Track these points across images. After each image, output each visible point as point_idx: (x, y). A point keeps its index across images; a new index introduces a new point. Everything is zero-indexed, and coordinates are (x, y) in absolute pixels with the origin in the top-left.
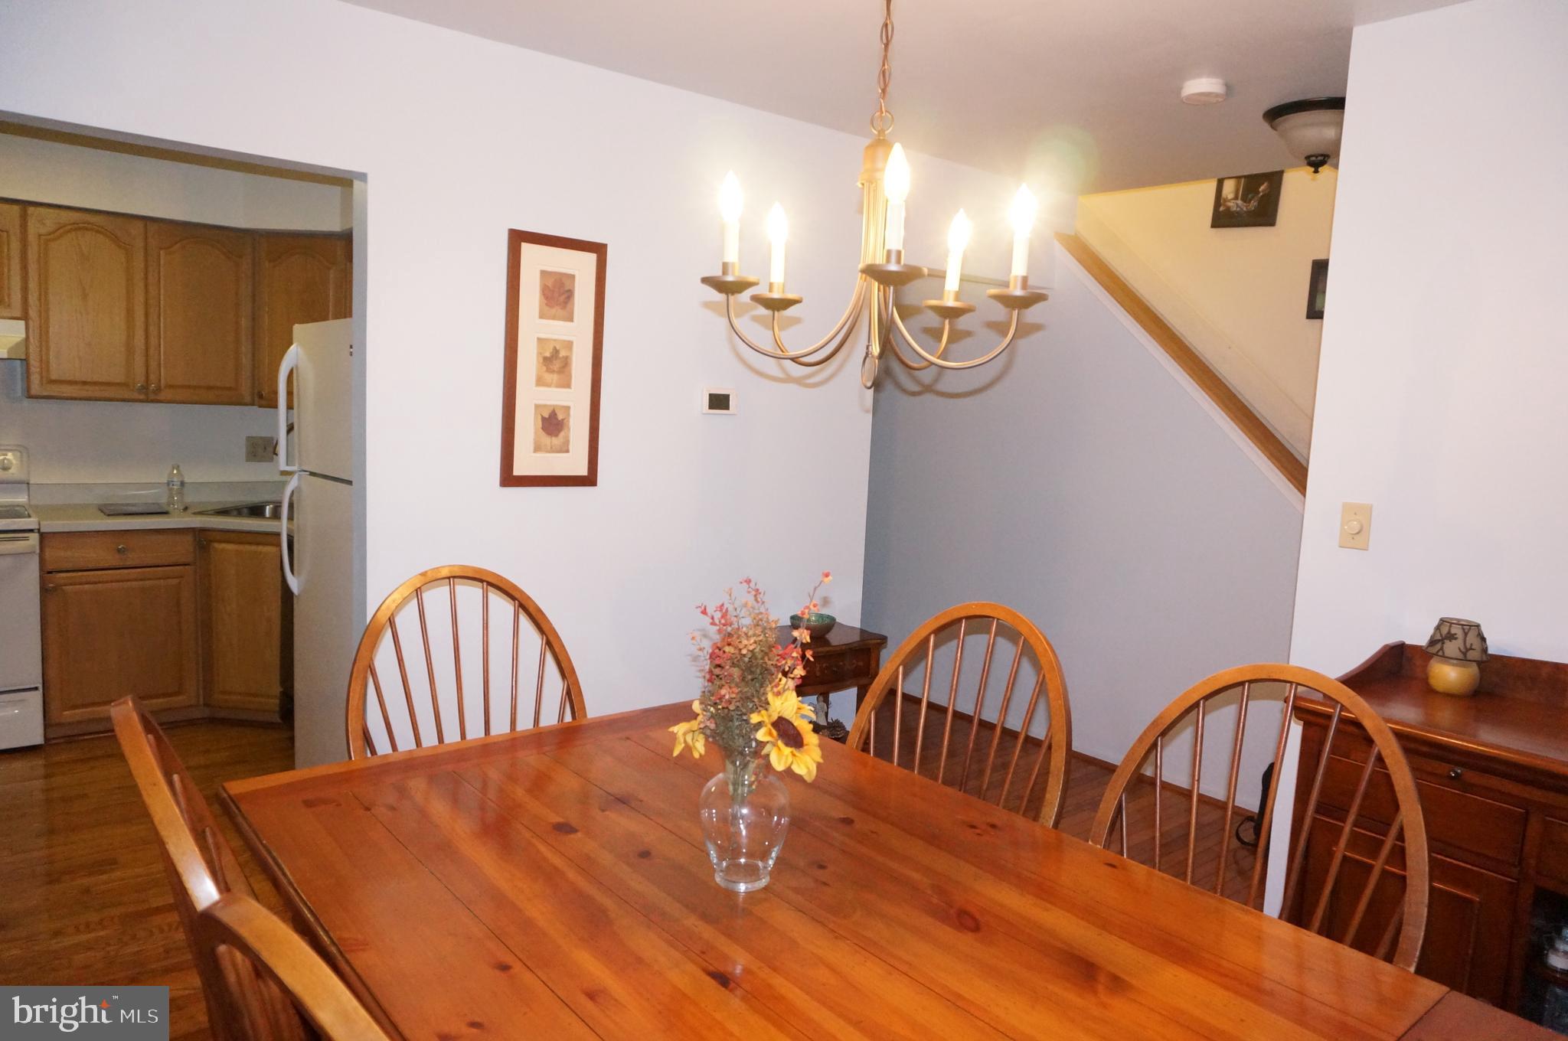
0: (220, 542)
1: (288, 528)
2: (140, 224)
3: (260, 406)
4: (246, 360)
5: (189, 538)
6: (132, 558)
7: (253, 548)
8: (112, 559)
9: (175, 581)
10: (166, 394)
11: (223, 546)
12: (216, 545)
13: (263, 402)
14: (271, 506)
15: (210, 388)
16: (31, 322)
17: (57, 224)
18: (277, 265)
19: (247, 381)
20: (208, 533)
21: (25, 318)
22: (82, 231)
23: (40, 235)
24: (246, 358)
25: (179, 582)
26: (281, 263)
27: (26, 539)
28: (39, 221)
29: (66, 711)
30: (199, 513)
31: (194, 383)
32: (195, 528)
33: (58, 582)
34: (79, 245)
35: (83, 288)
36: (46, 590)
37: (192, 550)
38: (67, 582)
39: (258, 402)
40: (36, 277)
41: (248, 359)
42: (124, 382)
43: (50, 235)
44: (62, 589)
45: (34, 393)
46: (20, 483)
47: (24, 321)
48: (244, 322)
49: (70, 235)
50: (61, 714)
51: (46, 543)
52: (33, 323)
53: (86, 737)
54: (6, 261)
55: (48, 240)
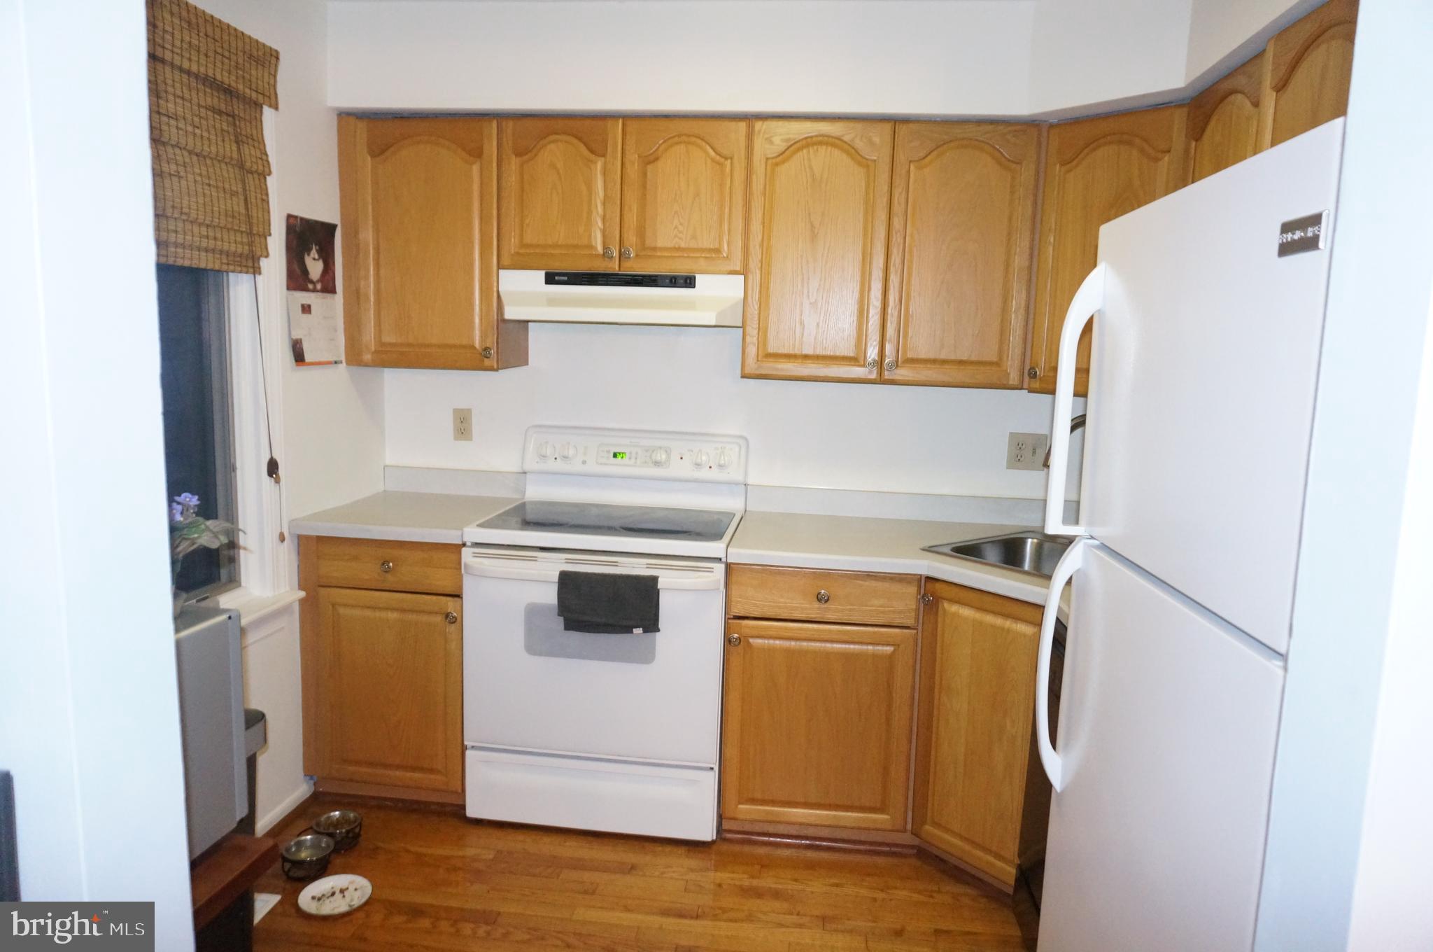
0: (952, 601)
1: (1060, 609)
2: (888, 127)
3: (1031, 391)
4: (1015, 321)
5: (912, 591)
6: (837, 610)
7: (998, 621)
8: (808, 608)
9: (889, 649)
10: (905, 371)
11: (954, 608)
12: (946, 605)
13: (1036, 385)
14: (1035, 540)
15: (963, 363)
16: (750, 277)
17: (787, 140)
18: (1069, 171)
19: (1016, 351)
20: (938, 585)
21: (745, 272)
22: (815, 147)
23: (767, 159)
24: (1017, 317)
25: (895, 650)
26: (1077, 166)
27: (710, 570)
28: (766, 139)
29: (742, 804)
30: (930, 550)
31: (943, 356)
32: (921, 575)
33: (746, 631)
34: (811, 168)
35: (812, 226)
36: (730, 641)
37: (914, 607)
38: (755, 633)
39: (1029, 384)
40: (760, 215)
41: (1020, 317)
42: (852, 354)
43: (779, 156)
44: (748, 642)
45: (747, 371)
46: (737, 484)
47: (743, 276)
48: (1020, 261)
49: (800, 154)
50: (737, 807)
51: (734, 578)
52: (755, 277)
53: (766, 839)
54: (727, 199)
55: (777, 164)
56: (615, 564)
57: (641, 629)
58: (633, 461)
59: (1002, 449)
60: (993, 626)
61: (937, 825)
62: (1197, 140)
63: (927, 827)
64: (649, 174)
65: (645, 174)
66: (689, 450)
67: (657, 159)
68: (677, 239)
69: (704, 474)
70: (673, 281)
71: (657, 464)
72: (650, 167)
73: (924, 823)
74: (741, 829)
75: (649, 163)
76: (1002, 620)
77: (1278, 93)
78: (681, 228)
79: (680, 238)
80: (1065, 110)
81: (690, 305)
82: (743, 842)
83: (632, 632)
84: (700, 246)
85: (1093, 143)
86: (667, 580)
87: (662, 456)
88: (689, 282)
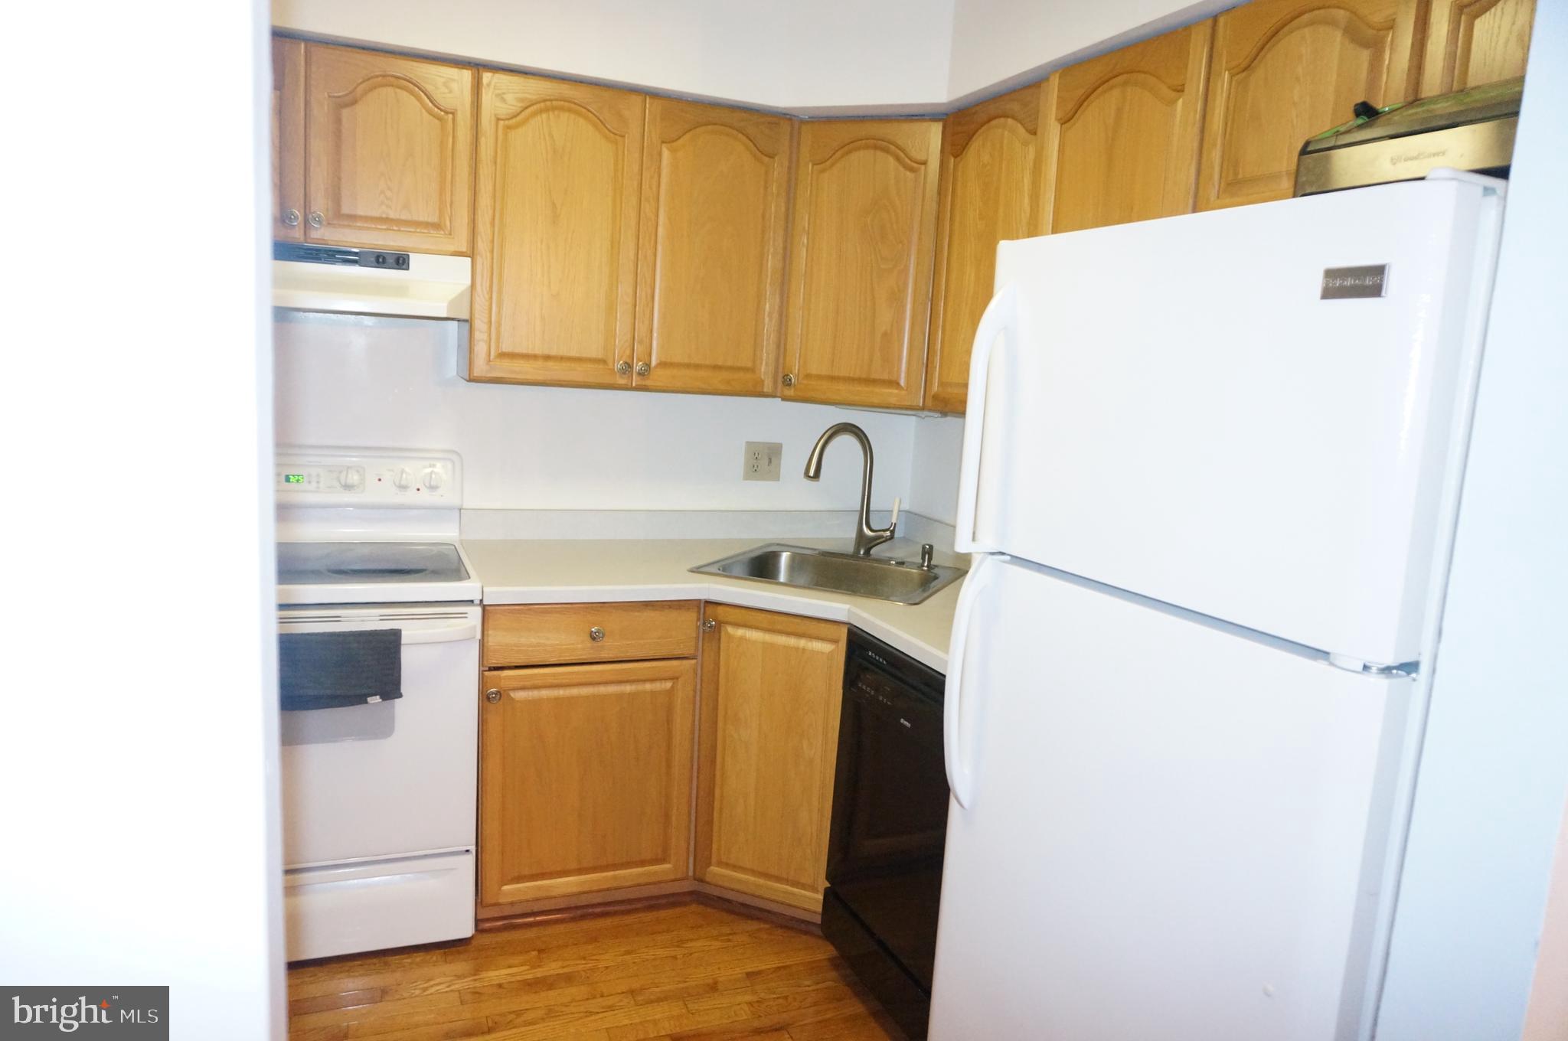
0: (737, 625)
2: (635, 101)
3: (785, 399)
4: (769, 326)
5: (690, 617)
6: (610, 648)
7: (792, 641)
8: (582, 648)
9: (668, 685)
10: (659, 377)
11: (740, 632)
12: (730, 629)
13: (791, 392)
14: (789, 553)
15: (716, 368)
16: (479, 260)
17: (522, 100)
18: (823, 171)
19: (770, 356)
20: (720, 609)
21: (471, 253)
22: (556, 112)
23: (498, 119)
24: (771, 320)
25: (672, 687)
26: (833, 165)
27: (463, 616)
28: (497, 95)
29: (506, 885)
30: (697, 570)
31: (696, 360)
32: (700, 600)
33: (504, 684)
34: (551, 136)
35: (554, 205)
36: (488, 698)
37: (695, 636)
38: (515, 684)
39: (782, 391)
40: (490, 187)
41: (774, 321)
42: (600, 356)
43: (512, 118)
44: (509, 695)
45: (477, 373)
46: (450, 508)
47: (469, 259)
48: (772, 263)
49: (539, 118)
50: (500, 889)
51: (491, 623)
52: (483, 262)
53: (531, 919)
54: (449, 161)
55: (509, 127)
56: (336, 619)
57: (378, 697)
58: (314, 485)
59: (738, 460)
60: (785, 647)
61: (720, 864)
62: (956, 157)
63: (714, 869)
64: (344, 120)
65: (338, 121)
66: (389, 470)
67: (354, 102)
68: (384, 207)
69: (410, 497)
70: (380, 260)
71: (348, 487)
72: (345, 112)
73: (709, 864)
74: (501, 915)
75: (346, 105)
76: (796, 640)
77: (1063, 126)
78: (389, 194)
79: (388, 207)
80: (818, 108)
81: (400, 290)
82: (505, 928)
83: (366, 702)
84: (415, 218)
85: (848, 147)
86: (411, 632)
87: (354, 478)
88: (401, 262)
